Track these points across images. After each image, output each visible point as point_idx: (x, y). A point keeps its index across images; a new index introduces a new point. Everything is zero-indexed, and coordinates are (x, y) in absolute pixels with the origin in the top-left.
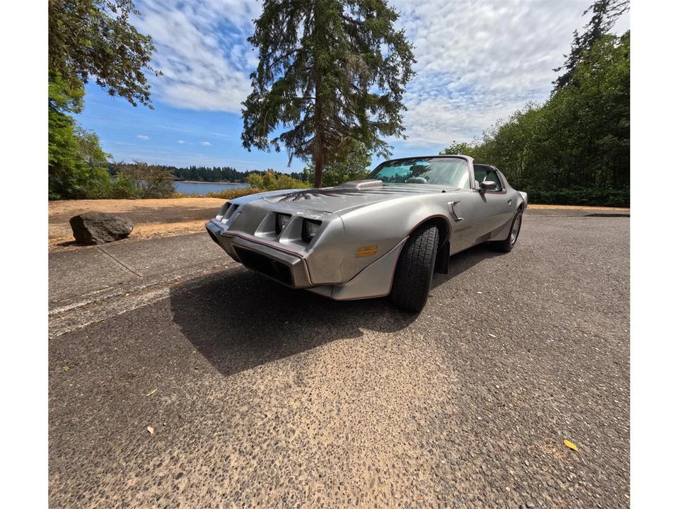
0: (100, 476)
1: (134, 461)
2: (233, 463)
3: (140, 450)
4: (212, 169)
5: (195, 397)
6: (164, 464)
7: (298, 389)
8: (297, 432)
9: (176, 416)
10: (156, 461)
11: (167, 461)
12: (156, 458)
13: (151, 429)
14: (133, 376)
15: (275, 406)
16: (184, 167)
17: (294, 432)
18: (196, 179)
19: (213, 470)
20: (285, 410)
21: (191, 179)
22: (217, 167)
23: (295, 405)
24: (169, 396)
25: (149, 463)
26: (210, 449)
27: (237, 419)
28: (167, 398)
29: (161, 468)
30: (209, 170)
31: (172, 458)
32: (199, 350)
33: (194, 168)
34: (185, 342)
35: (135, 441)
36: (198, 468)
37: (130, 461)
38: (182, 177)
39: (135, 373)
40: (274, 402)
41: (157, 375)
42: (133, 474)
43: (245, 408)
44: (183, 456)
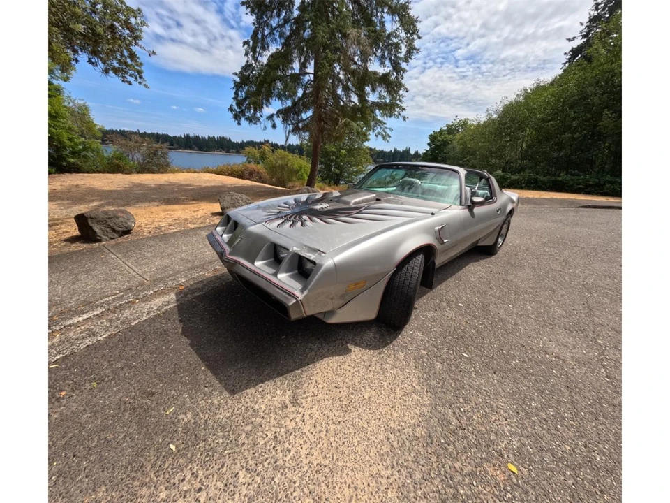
0: (137, 489)
1: (162, 476)
2: (241, 480)
3: (166, 466)
4: (207, 138)
5: (207, 416)
6: (187, 479)
7: (294, 409)
8: (292, 452)
9: (193, 434)
10: (179, 476)
11: (189, 476)
12: (179, 474)
13: (173, 447)
14: (153, 394)
15: (274, 426)
16: (178, 135)
17: (289, 451)
18: (191, 148)
19: (226, 485)
20: (283, 430)
21: (185, 148)
22: (211, 136)
23: (291, 425)
24: (185, 414)
25: (174, 478)
26: (223, 466)
27: (242, 438)
28: (183, 416)
29: (185, 482)
30: (203, 139)
31: (192, 474)
32: (207, 366)
33: (188, 136)
34: (194, 358)
35: (161, 458)
36: (214, 483)
37: (159, 476)
38: (176, 146)
39: (154, 390)
40: (273, 422)
41: (173, 392)
42: (163, 488)
43: (249, 428)
44: (200, 472)
